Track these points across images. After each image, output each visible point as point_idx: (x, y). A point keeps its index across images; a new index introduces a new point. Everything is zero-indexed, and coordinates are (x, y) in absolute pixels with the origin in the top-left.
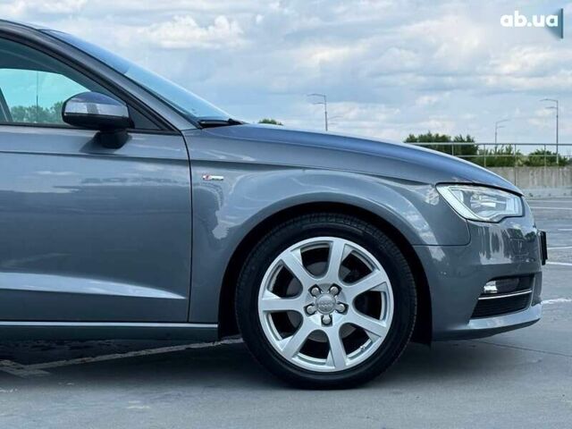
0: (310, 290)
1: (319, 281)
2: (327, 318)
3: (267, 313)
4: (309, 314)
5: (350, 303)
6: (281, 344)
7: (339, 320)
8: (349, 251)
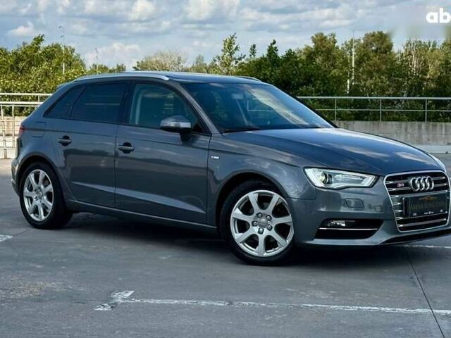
0: (257, 214)
1: (262, 211)
2: (261, 230)
3: (235, 219)
4: (253, 225)
5: (273, 226)
6: (238, 236)
7: (266, 232)
8: (280, 202)
